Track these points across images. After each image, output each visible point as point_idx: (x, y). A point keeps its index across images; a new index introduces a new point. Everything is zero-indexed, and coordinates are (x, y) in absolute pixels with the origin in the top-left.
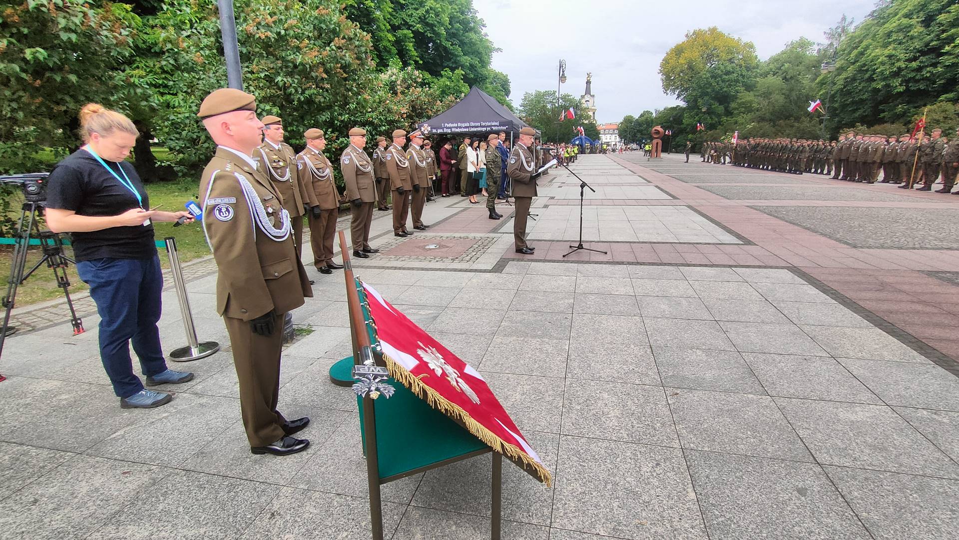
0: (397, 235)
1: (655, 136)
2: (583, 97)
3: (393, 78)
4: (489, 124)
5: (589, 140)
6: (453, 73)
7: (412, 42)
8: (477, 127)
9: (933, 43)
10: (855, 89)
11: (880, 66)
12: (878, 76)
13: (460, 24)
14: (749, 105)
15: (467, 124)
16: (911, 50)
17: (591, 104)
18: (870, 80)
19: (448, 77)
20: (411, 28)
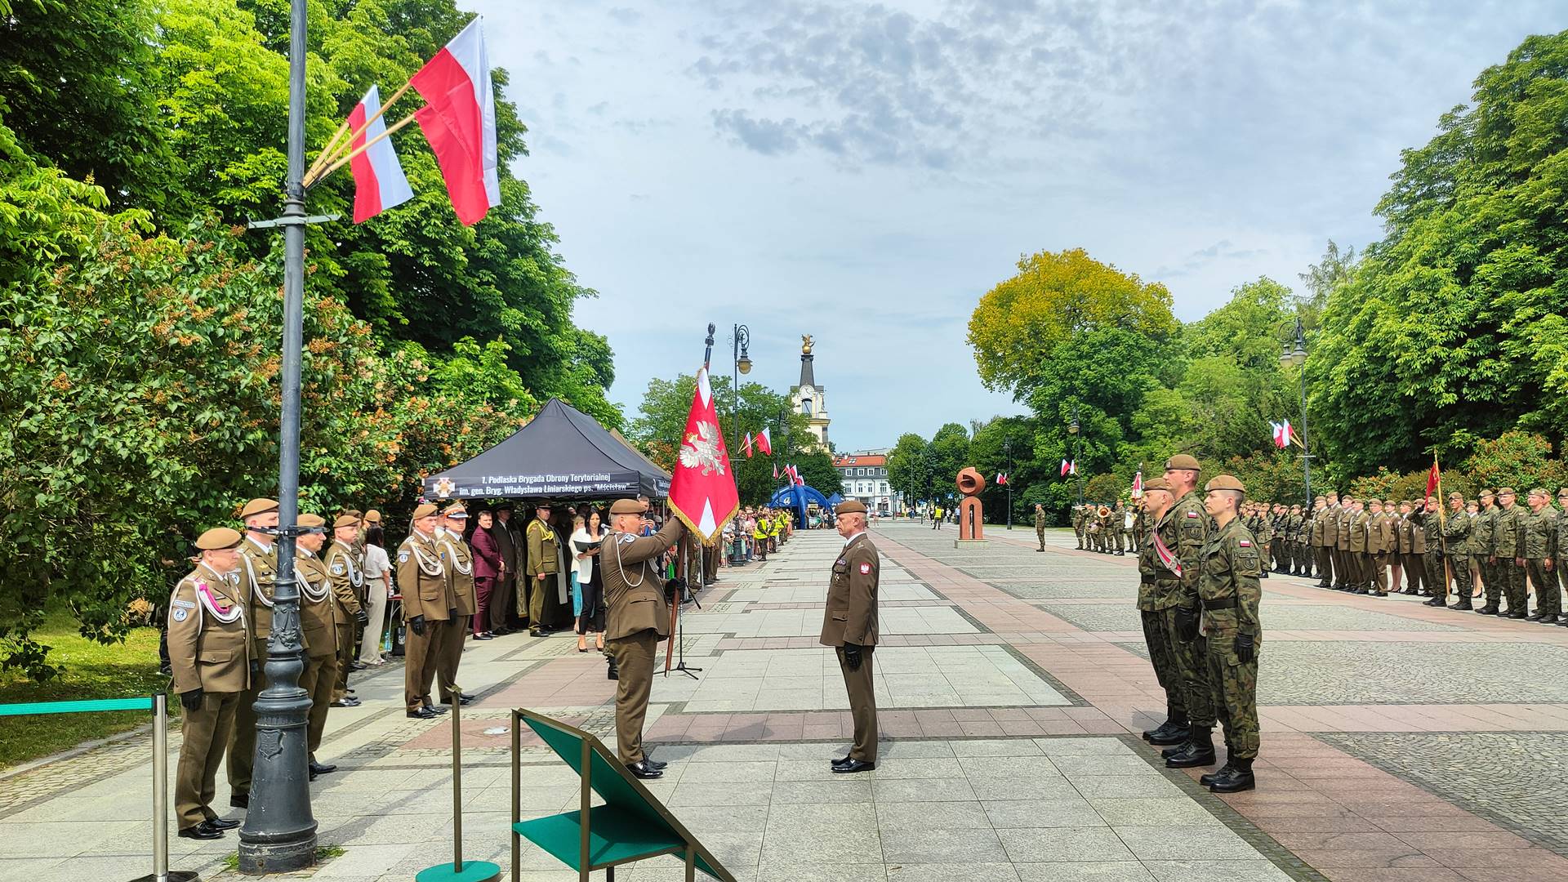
0: (412, 714)
1: (967, 490)
2: (795, 390)
4: (589, 478)
5: (815, 496)
6: (483, 346)
7: (386, 278)
8: (563, 484)
9: (1482, 315)
10: (1370, 394)
11: (1402, 353)
12: (1402, 372)
13: (500, 240)
14: (1174, 417)
15: (539, 479)
16: (1447, 325)
17: (815, 408)
18: (1392, 378)
19: (469, 356)
20: (383, 247)
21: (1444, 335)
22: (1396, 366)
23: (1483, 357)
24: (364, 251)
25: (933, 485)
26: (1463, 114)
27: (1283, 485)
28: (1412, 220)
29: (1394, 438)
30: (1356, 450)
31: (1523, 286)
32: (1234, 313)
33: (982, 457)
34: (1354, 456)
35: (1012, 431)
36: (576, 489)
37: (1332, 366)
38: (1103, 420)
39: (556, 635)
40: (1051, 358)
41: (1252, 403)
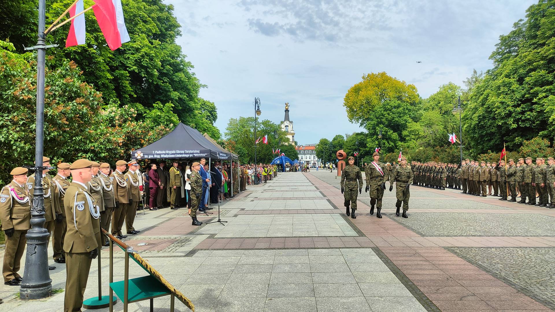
1: (340, 158)
2: (282, 122)
3: (113, 114)
4: (192, 152)
5: (289, 160)
6: (164, 105)
7: (128, 80)
8: (182, 154)
9: (527, 96)
10: (486, 124)
11: (498, 109)
12: (497, 116)
13: (170, 66)
14: (417, 133)
15: (174, 152)
16: (514, 99)
17: (290, 129)
18: (494, 118)
19: (159, 109)
20: (127, 69)
21: (513, 103)
22: (496, 114)
23: (527, 111)
24: (120, 70)
25: (332, 157)
26: (522, 23)
27: (454, 157)
28: (503, 61)
29: (494, 140)
30: (481, 144)
31: (542, 85)
32: (439, 95)
33: (348, 146)
34: (480, 147)
35: (359, 137)
36: (187, 156)
37: (473, 114)
38: (392, 133)
39: (180, 209)
40: (373, 111)
41: (445, 127)
